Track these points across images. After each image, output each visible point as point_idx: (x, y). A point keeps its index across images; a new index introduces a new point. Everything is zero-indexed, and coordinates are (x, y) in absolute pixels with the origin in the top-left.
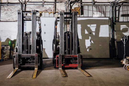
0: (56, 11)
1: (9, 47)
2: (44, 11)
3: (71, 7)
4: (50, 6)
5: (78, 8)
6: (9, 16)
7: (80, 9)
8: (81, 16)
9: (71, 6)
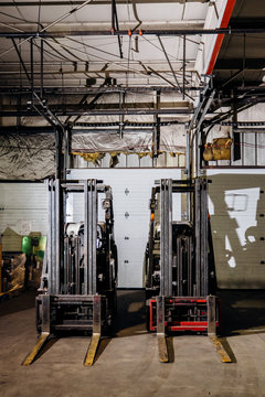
0: (161, 150)
1: (24, 255)
2: (124, 150)
3: (204, 137)
4: (143, 135)
5: (225, 139)
6: (23, 165)
7: (230, 144)
8: (233, 164)
9: (203, 133)
